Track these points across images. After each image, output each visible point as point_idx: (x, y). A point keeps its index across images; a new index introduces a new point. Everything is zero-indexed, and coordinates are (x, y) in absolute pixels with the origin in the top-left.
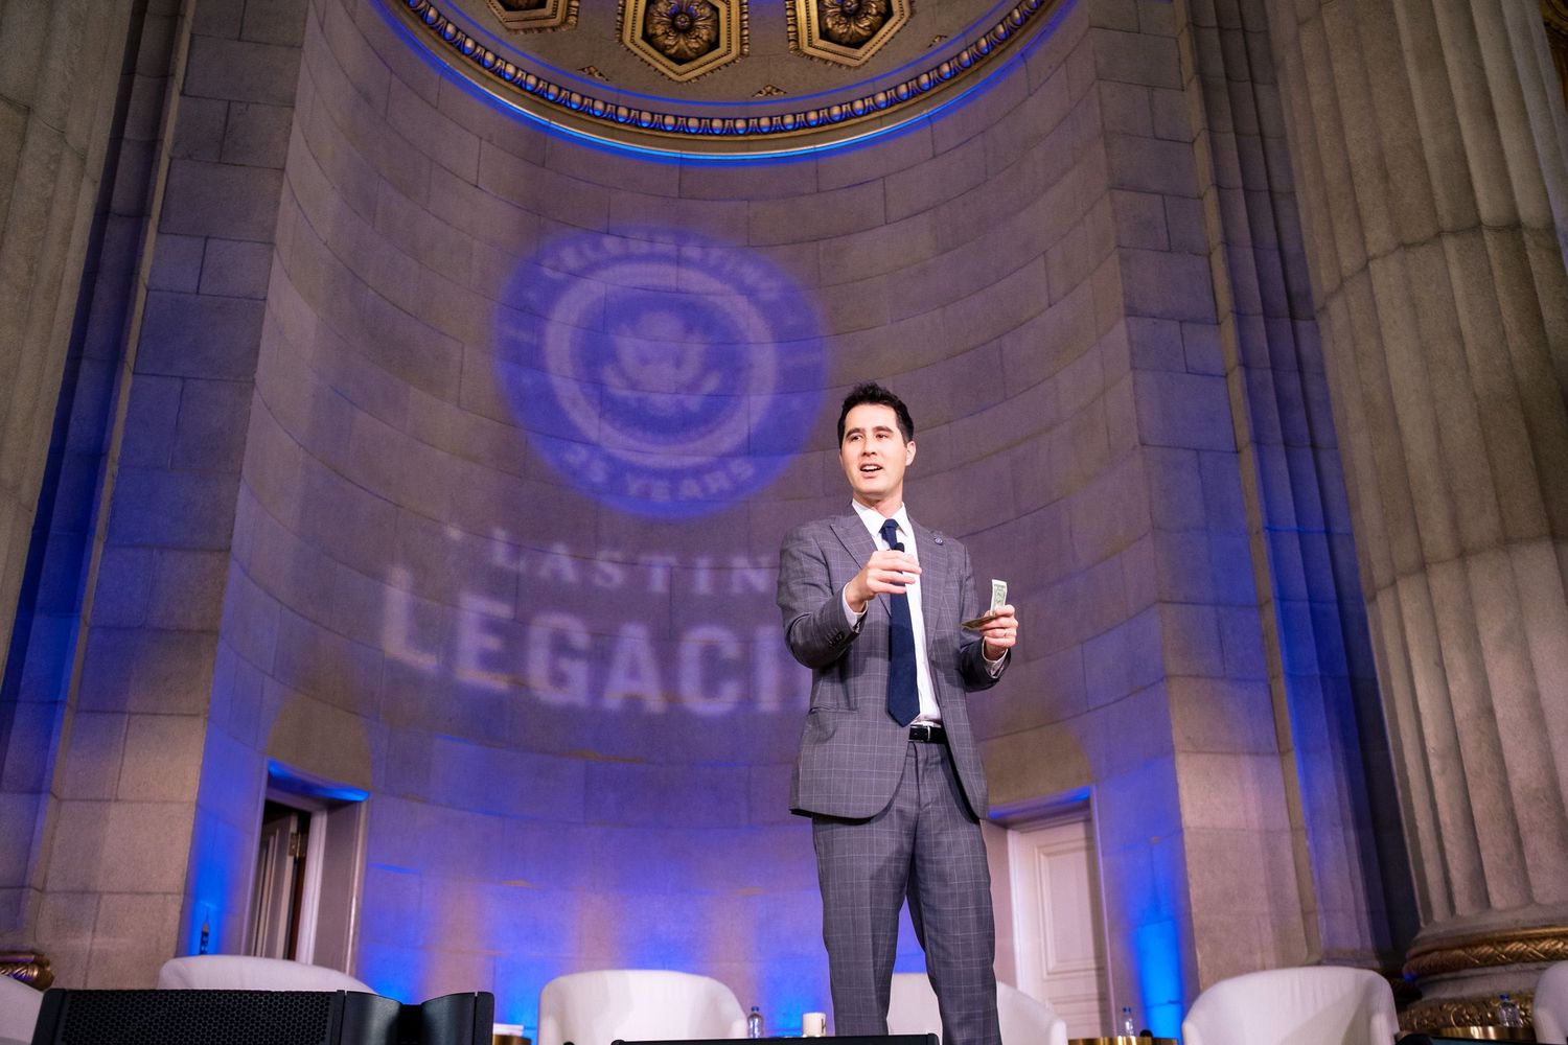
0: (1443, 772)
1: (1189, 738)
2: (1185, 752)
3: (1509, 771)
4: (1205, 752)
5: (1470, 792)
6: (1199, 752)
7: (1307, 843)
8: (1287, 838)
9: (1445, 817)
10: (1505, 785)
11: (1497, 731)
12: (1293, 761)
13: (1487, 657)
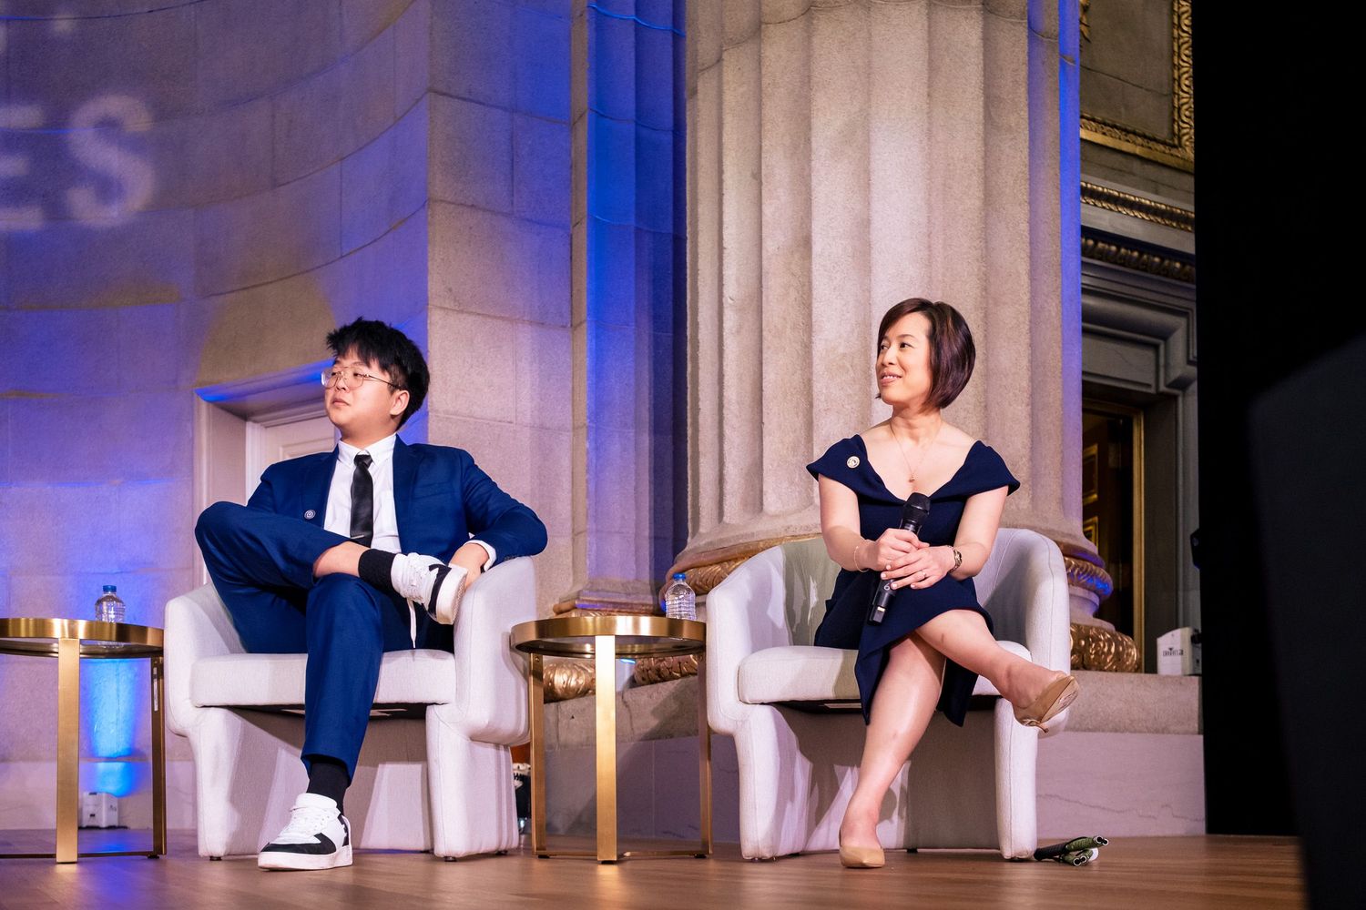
0: (738, 332)
1: (450, 290)
2: (442, 308)
3: (815, 328)
4: (471, 313)
5: (765, 356)
6: (462, 312)
7: (587, 445)
8: (566, 438)
9: (731, 394)
10: (807, 347)
11: (809, 271)
12: (583, 338)
13: (815, 164)
